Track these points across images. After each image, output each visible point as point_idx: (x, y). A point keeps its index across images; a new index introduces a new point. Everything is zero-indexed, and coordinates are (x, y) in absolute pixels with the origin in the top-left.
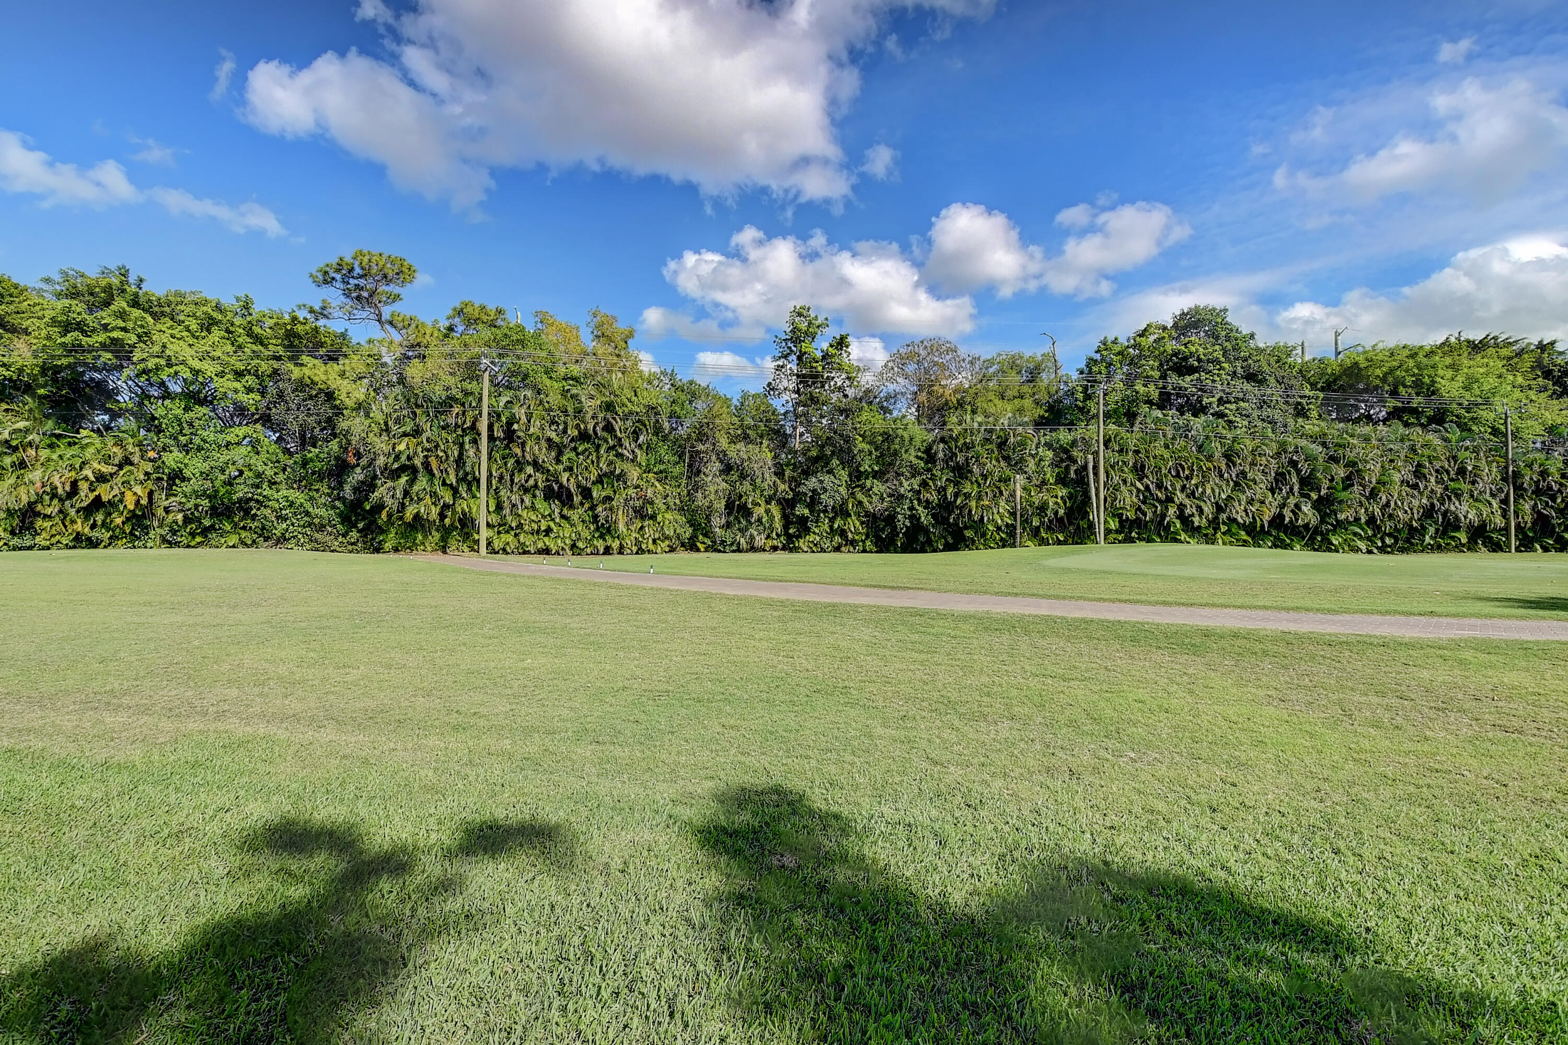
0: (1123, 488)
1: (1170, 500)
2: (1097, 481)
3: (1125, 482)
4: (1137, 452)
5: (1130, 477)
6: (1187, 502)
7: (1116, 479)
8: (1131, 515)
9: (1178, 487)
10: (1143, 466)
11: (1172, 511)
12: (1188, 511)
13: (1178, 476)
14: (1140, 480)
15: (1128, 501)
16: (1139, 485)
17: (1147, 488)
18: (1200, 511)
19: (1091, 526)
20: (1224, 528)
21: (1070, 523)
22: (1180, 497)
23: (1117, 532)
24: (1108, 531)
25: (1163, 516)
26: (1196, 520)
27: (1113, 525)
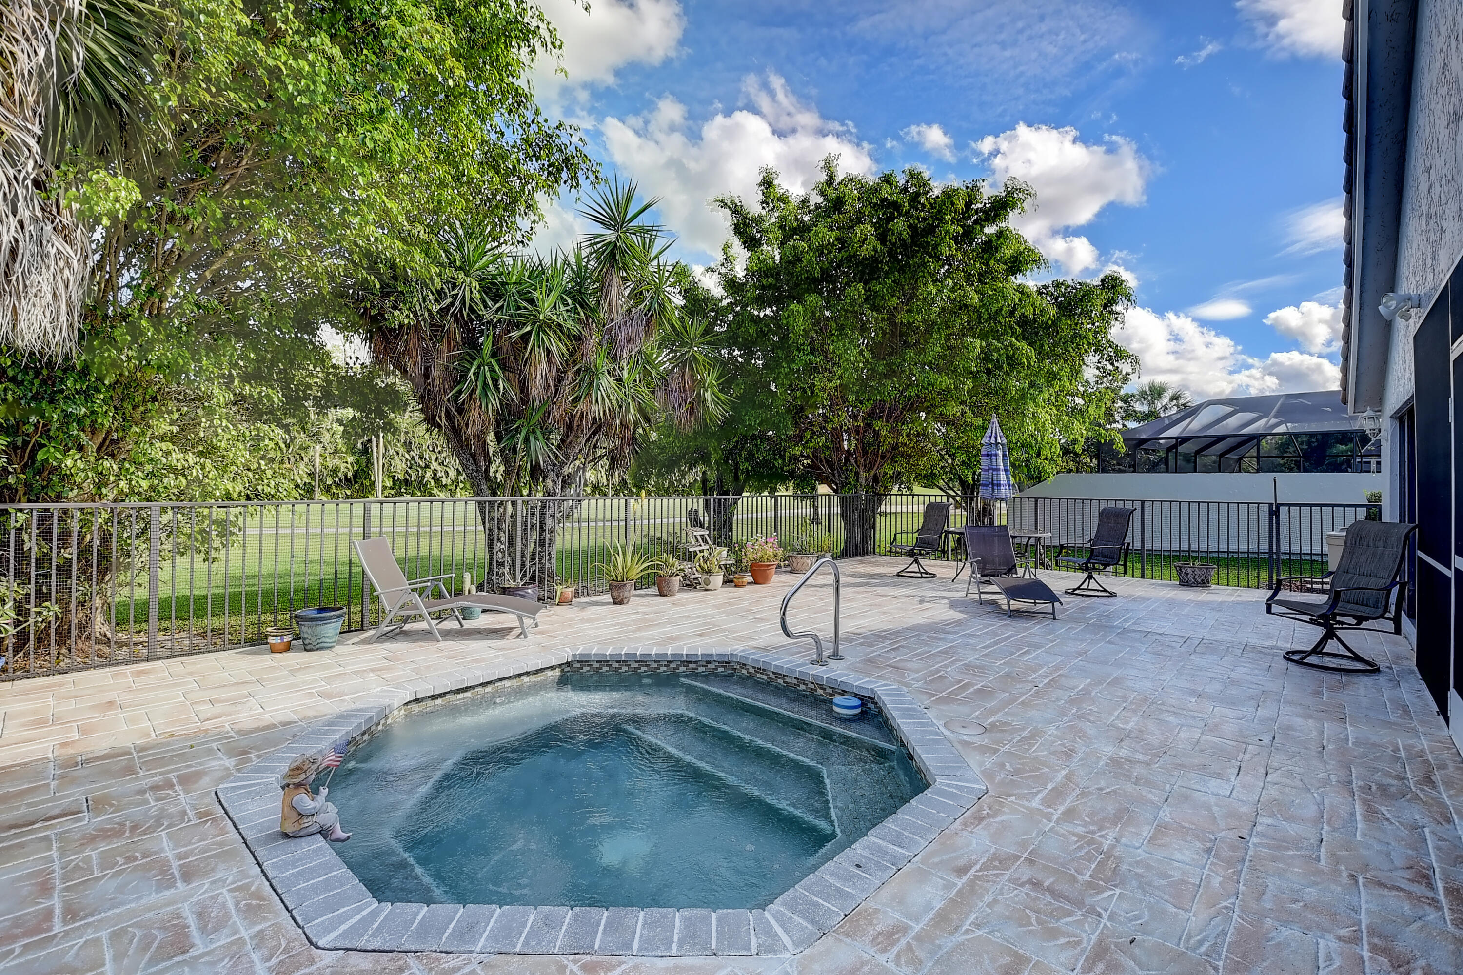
0: (396, 457)
1: (427, 466)
2: (378, 453)
3: (398, 453)
4: (407, 433)
5: (402, 451)
6: (439, 468)
7: (392, 452)
8: (401, 476)
9: (434, 458)
10: (410, 443)
11: (429, 474)
12: (439, 474)
13: (433, 451)
14: (408, 452)
15: (399, 467)
16: (407, 456)
17: (413, 458)
18: (447, 473)
19: (373, 484)
20: (461, 485)
21: (356, 482)
22: (434, 465)
23: (391, 488)
24: (384, 488)
25: (423, 477)
26: (444, 481)
27: (389, 483)
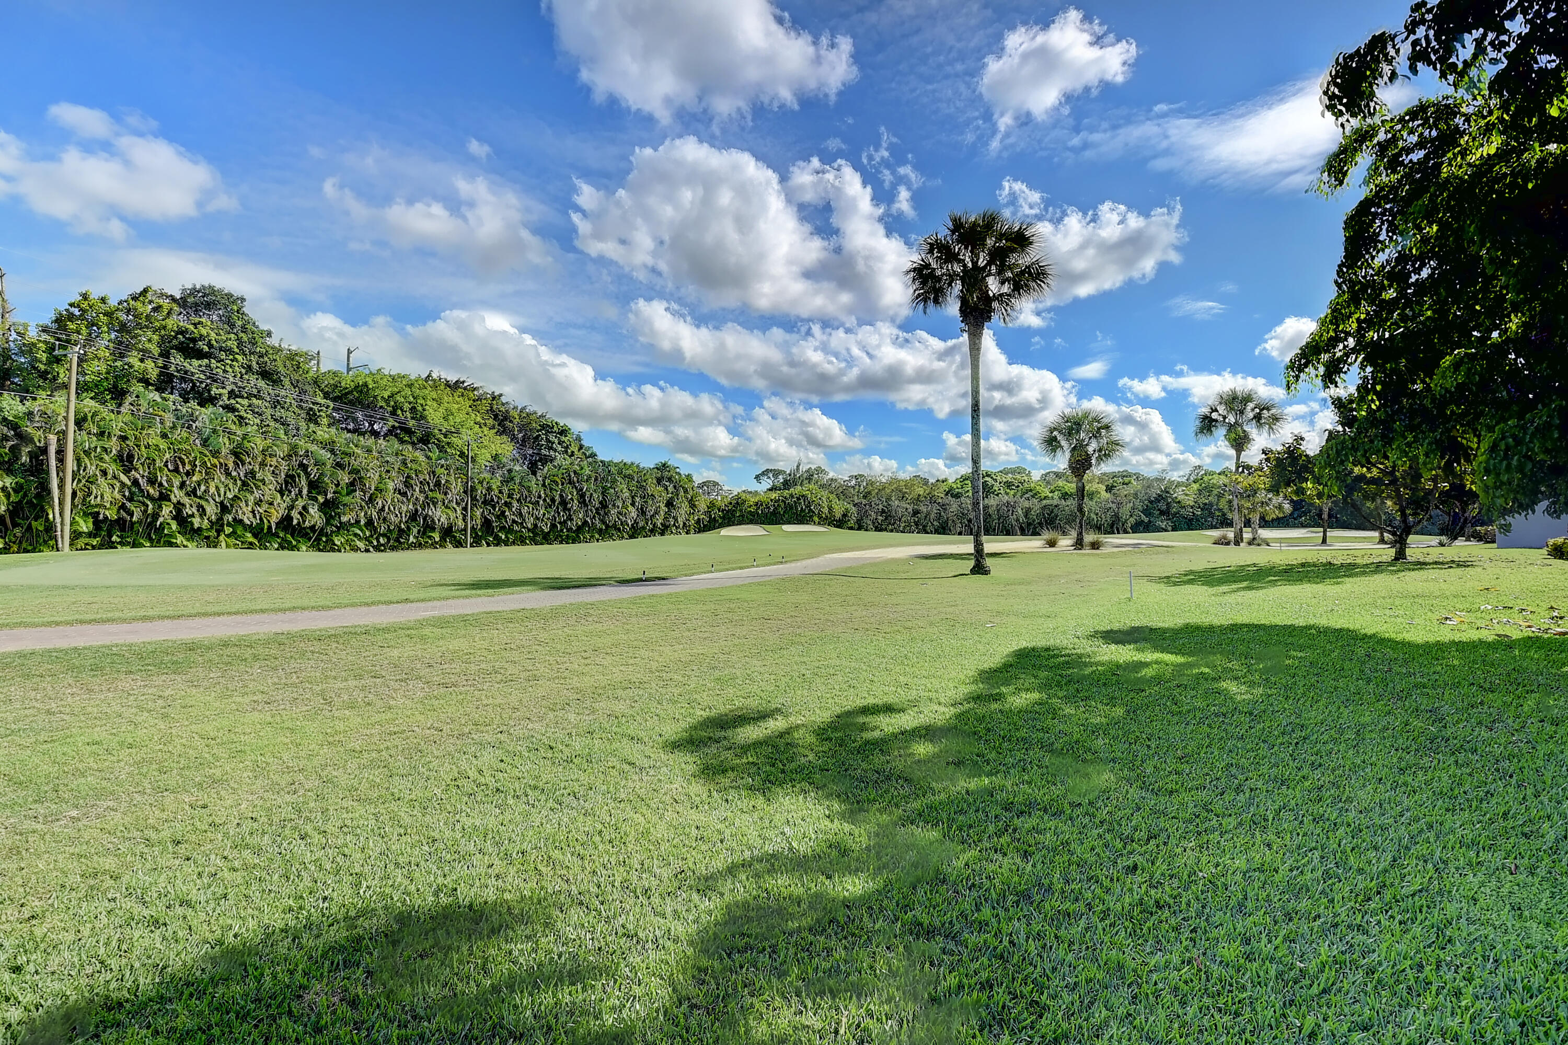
0: (101, 480)
1: (164, 497)
2: (61, 469)
3: (104, 473)
4: (124, 438)
5: (112, 468)
6: (186, 501)
7: (92, 469)
8: (112, 514)
9: (177, 483)
10: (130, 457)
11: (167, 510)
12: (188, 511)
13: (176, 470)
14: (127, 472)
15: (108, 497)
16: (123, 478)
17: (135, 482)
18: (202, 511)
19: (50, 528)
20: (228, 530)
21: (15, 525)
22: (177, 495)
23: (90, 535)
24: (76, 535)
25: (156, 516)
26: (196, 522)
27: (85, 526)
